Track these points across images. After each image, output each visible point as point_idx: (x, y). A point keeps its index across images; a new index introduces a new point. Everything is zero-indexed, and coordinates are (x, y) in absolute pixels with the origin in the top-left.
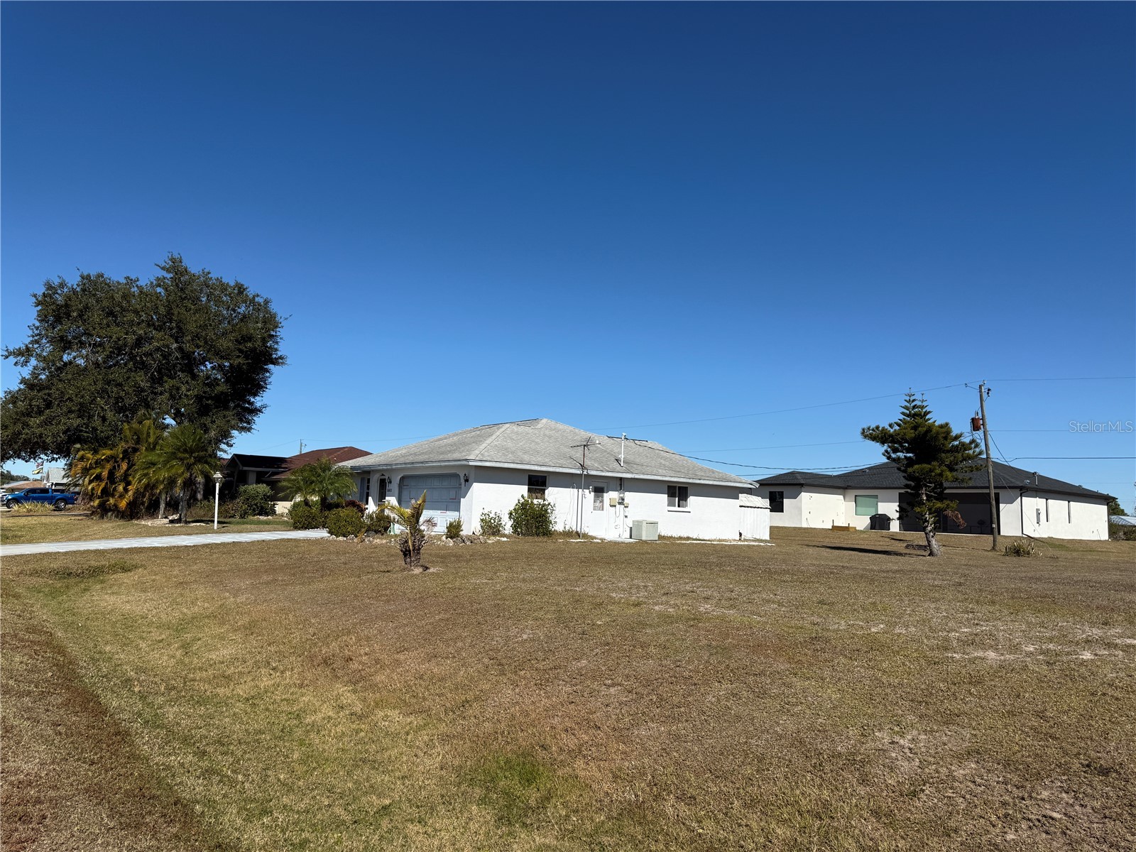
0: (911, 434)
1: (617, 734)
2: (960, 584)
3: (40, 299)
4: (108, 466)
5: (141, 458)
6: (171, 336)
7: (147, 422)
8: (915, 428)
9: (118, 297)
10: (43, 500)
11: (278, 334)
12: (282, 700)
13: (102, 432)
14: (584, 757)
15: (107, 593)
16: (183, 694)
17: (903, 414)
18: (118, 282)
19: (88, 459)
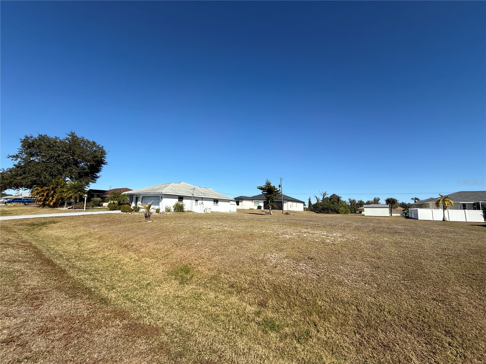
0: (267, 188)
1: (208, 259)
2: (279, 221)
3: (23, 140)
4: (46, 192)
5: (59, 189)
6: (70, 155)
7: (61, 179)
8: (268, 187)
9: (52, 142)
10: (20, 202)
11: (106, 156)
12: (113, 258)
13: (44, 182)
14: (201, 266)
15: (48, 230)
16: (81, 258)
17: (266, 184)
18: (52, 138)
19: (39, 190)
